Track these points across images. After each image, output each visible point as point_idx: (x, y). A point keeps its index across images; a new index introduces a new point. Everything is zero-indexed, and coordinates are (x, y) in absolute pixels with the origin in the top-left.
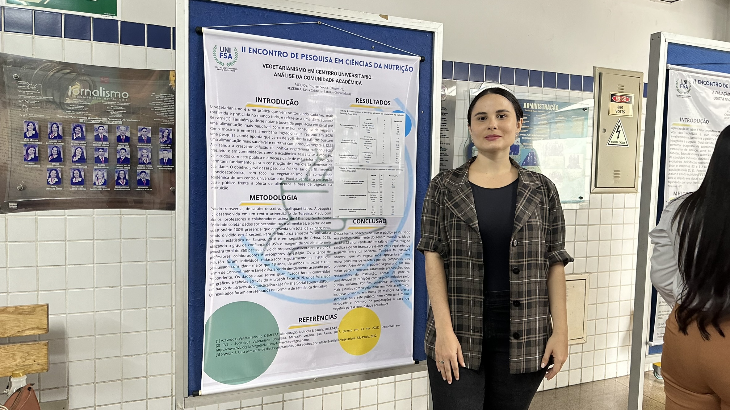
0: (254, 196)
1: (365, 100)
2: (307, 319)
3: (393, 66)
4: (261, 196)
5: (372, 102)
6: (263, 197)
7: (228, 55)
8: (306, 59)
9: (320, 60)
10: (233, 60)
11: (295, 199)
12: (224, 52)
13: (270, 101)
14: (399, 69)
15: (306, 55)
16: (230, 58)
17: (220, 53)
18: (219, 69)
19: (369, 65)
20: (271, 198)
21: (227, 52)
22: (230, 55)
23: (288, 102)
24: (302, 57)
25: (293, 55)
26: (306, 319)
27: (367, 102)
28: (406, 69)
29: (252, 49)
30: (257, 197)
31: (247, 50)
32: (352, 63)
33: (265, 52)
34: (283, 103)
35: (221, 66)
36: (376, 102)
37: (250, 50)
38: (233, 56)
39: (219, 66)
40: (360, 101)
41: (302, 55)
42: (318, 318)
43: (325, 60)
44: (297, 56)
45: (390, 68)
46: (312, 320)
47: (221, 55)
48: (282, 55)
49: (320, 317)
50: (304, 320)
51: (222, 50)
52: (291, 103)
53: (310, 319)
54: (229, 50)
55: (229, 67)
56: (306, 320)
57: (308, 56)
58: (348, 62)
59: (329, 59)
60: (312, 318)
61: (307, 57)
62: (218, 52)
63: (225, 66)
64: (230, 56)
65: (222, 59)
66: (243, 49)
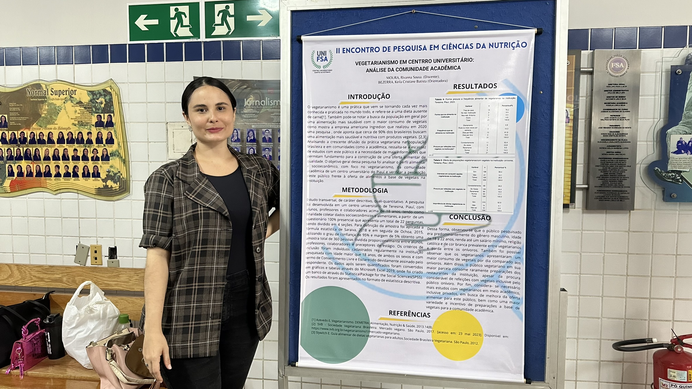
0: (346, 188)
1: (465, 86)
2: (398, 313)
3: (500, 45)
4: (353, 188)
5: (474, 86)
6: (354, 190)
7: (324, 58)
8: (399, 51)
9: (414, 49)
10: (328, 62)
11: (386, 192)
12: (321, 56)
13: (362, 97)
14: (508, 46)
15: (399, 47)
16: (326, 61)
17: (318, 57)
18: (316, 72)
19: (470, 47)
20: (362, 190)
21: (323, 56)
22: (326, 57)
23: (380, 97)
24: (394, 49)
25: (385, 49)
26: (396, 312)
27: (468, 87)
28: (518, 45)
29: (345, 50)
30: (349, 190)
31: (341, 51)
32: (450, 47)
33: (358, 50)
34: (375, 97)
35: (318, 69)
36: (478, 86)
37: (343, 51)
38: (329, 59)
39: (317, 69)
40: (459, 86)
41: (394, 47)
42: (409, 314)
43: (419, 48)
44: (389, 49)
45: (497, 46)
46: (403, 315)
47: (318, 59)
48: (374, 50)
49: (411, 313)
50: (394, 313)
51: (319, 54)
52: (382, 97)
53: (401, 313)
54: (324, 53)
55: (325, 69)
56: (396, 314)
57: (401, 48)
58: (445, 47)
59: (423, 48)
60: (403, 313)
61: (399, 49)
62: (315, 56)
63: (322, 69)
64: (326, 59)
65: (319, 63)
66: (338, 51)
